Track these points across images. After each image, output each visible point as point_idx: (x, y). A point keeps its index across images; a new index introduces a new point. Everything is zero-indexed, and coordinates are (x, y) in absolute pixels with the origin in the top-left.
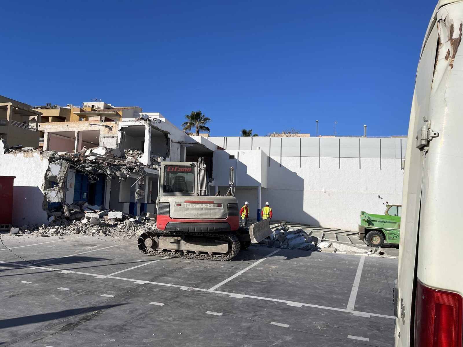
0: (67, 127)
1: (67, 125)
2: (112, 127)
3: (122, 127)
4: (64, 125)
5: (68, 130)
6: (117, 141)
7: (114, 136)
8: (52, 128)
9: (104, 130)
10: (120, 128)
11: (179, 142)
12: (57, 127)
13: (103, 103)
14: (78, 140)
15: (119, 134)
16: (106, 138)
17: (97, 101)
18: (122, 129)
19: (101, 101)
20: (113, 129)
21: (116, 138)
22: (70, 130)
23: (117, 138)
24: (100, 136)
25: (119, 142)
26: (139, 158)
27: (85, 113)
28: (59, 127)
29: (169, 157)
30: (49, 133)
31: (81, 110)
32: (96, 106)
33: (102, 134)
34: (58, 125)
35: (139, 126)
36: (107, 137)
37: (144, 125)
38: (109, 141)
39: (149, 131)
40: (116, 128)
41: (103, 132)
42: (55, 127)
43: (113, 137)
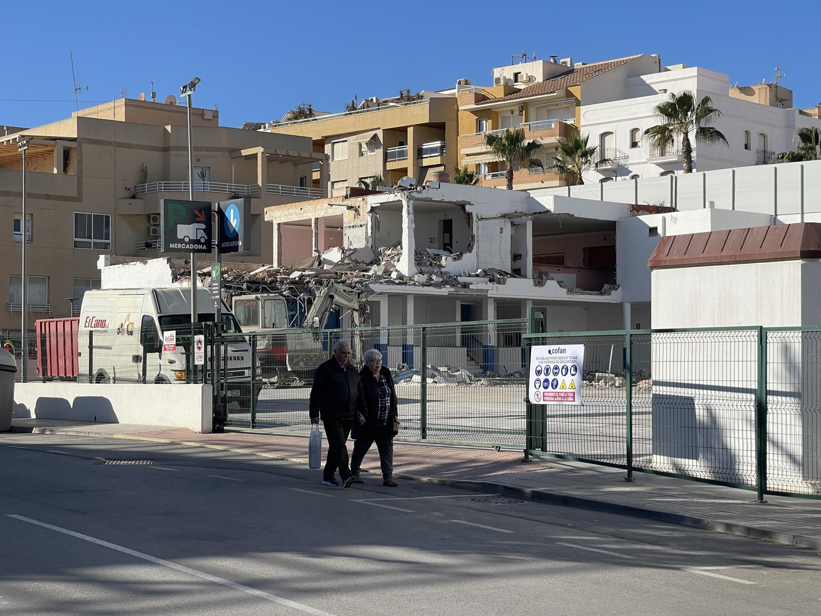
0: (300, 212)
1: (301, 209)
2: (359, 207)
3: (372, 206)
4: (297, 209)
5: (303, 217)
6: (367, 233)
7: (362, 224)
8: (282, 215)
9: (349, 214)
10: (369, 209)
11: (504, 216)
12: (289, 213)
13: (540, 63)
14: (317, 234)
15: (368, 219)
16: (352, 229)
17: (525, 58)
18: (373, 210)
19: (535, 59)
20: (361, 210)
21: (365, 227)
22: (304, 217)
23: (367, 228)
24: (344, 225)
25: (370, 235)
26: (396, 262)
27: (488, 105)
28: (290, 213)
29: (470, 251)
30: (279, 225)
31: (480, 98)
32: (522, 76)
33: (346, 220)
34: (288, 210)
35: (394, 201)
36: (353, 226)
37: (401, 199)
38: (356, 233)
39: (409, 211)
40: (365, 208)
41: (348, 217)
42: (286, 212)
43: (361, 226)
